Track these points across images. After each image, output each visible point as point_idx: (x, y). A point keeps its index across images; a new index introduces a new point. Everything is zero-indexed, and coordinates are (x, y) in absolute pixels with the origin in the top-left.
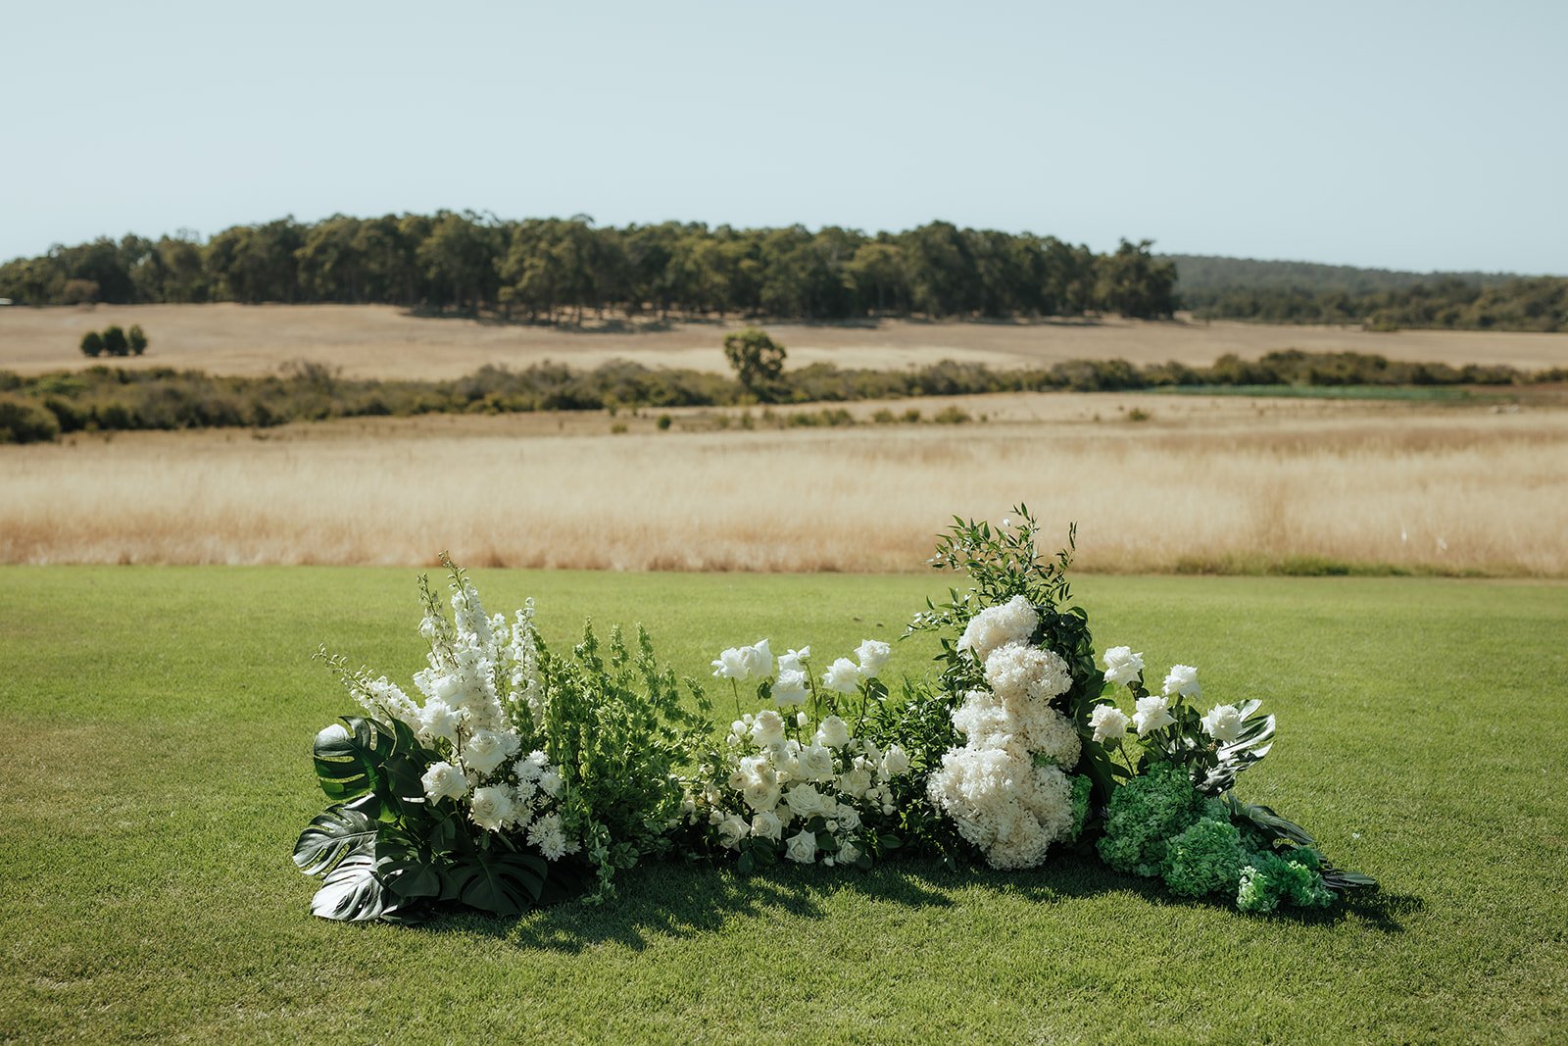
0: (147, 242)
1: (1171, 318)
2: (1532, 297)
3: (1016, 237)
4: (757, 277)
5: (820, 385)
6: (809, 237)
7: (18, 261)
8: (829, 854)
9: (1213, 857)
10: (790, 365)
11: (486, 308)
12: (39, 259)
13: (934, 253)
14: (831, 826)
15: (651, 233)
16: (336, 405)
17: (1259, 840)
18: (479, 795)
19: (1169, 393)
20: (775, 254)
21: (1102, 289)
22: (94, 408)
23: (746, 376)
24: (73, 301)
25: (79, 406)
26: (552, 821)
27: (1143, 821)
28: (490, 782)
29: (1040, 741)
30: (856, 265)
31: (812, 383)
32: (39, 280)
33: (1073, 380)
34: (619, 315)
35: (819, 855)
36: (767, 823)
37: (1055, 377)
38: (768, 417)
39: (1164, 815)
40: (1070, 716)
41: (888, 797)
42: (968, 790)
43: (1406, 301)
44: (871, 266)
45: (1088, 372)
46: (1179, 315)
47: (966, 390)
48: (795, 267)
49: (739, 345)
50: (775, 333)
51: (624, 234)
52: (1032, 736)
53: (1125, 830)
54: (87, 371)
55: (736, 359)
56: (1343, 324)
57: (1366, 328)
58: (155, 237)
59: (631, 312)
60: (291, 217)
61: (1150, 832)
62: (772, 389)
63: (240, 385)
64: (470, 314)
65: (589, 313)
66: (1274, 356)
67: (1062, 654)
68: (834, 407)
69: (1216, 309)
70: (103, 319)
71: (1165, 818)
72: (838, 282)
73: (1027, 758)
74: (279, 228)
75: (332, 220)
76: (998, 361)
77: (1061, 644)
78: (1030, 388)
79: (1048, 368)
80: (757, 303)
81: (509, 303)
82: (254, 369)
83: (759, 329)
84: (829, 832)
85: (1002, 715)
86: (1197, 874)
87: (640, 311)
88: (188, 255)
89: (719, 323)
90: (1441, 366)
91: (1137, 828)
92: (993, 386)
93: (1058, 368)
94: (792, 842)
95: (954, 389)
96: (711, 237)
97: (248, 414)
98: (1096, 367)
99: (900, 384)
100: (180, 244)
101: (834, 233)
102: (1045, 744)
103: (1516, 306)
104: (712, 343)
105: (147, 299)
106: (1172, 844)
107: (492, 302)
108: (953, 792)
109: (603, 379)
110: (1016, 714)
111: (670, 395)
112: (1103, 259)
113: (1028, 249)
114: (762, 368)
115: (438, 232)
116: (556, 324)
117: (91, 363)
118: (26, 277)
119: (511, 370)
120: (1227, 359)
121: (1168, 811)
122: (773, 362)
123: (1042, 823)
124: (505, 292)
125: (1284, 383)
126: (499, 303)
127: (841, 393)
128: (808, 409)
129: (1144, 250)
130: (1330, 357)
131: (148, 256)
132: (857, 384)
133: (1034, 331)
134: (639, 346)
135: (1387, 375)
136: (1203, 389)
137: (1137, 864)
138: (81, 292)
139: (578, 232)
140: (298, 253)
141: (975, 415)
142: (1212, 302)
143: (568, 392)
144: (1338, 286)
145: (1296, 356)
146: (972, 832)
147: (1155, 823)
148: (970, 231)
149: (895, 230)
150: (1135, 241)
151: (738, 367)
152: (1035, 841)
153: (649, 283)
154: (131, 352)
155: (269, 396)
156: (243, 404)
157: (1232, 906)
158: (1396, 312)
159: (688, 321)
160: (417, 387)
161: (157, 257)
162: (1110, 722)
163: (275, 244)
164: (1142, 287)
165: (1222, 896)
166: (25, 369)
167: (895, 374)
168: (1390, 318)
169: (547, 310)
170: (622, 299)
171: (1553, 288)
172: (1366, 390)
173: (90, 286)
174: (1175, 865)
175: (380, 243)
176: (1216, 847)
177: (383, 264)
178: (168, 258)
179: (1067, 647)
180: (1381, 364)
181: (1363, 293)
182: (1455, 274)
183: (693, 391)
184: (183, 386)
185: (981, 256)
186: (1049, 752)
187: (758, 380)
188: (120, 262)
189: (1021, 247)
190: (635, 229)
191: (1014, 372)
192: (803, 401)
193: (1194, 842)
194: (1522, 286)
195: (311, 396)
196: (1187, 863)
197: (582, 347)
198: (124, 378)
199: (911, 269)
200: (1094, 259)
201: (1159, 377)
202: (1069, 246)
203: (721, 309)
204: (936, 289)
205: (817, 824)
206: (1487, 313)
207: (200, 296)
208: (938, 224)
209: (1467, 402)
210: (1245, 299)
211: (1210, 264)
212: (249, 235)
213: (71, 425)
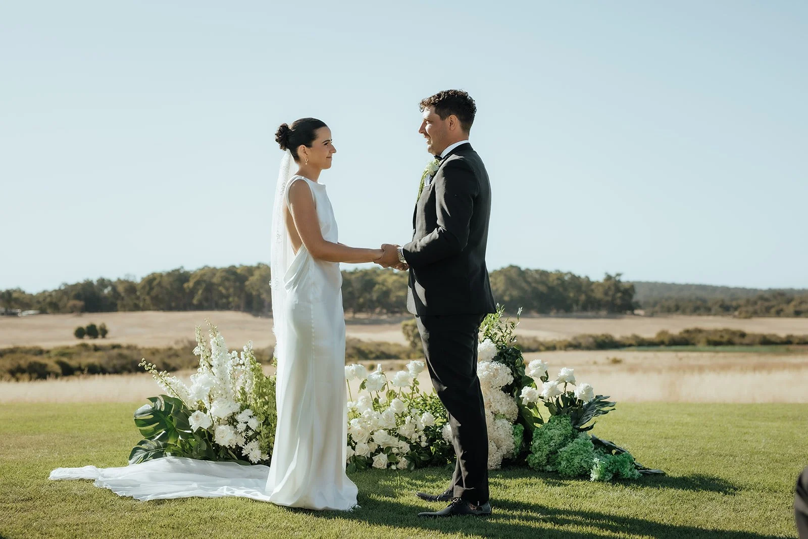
0: (110, 281)
1: (633, 314)
3: (551, 273)
7: (44, 292)
8: (393, 464)
9: (581, 457)
12: (55, 291)
13: (511, 280)
14: (395, 451)
15: (365, 273)
17: (605, 451)
19: (633, 351)
22: (80, 364)
23: (413, 344)
24: (72, 310)
25: (73, 363)
26: (254, 444)
27: (547, 443)
32: (54, 300)
33: (583, 345)
35: (389, 465)
36: (363, 449)
37: (574, 342)
39: (557, 440)
40: (512, 395)
41: (424, 438)
43: (755, 303)
45: (591, 340)
46: (636, 312)
49: (409, 328)
51: (352, 273)
52: (493, 405)
53: (540, 449)
54: (78, 346)
55: (408, 336)
56: (722, 316)
57: (735, 317)
58: (114, 278)
59: (355, 313)
60: (182, 267)
61: (551, 448)
63: (155, 352)
66: (687, 331)
67: (508, 366)
69: (657, 308)
70: (85, 320)
71: (558, 442)
73: (491, 415)
74: (177, 273)
75: (203, 269)
76: (544, 336)
77: (508, 361)
78: (561, 349)
79: (569, 339)
82: (162, 344)
84: (393, 454)
86: (573, 466)
87: (360, 312)
88: (131, 288)
90: (774, 335)
91: (545, 447)
92: (542, 348)
93: (575, 338)
94: (375, 458)
98: (595, 338)
100: (126, 282)
102: (499, 408)
104: (397, 328)
106: (561, 452)
111: (375, 355)
112: (599, 284)
113: (557, 280)
117: (79, 342)
118: (48, 300)
120: (663, 333)
121: (560, 438)
123: (499, 447)
125: (693, 344)
129: (617, 278)
130: (716, 331)
131: (109, 288)
133: (562, 320)
135: (746, 340)
136: (650, 348)
137: (546, 466)
138: (75, 307)
140: (186, 285)
142: (655, 304)
144: (719, 296)
145: (699, 331)
147: (554, 444)
148: (528, 270)
150: (613, 274)
151: (409, 340)
152: (494, 455)
153: (364, 297)
154: (100, 336)
155: (170, 357)
158: (751, 309)
161: (114, 288)
162: (530, 394)
163: (174, 281)
164: (618, 296)
165: (584, 475)
166: (45, 346)
168: (747, 312)
170: (351, 306)
172: (737, 348)
173: (80, 303)
174: (562, 462)
175: (227, 279)
176: (582, 452)
177: (228, 290)
178: (121, 289)
179: (511, 362)
180: (743, 335)
181: (733, 300)
182: (780, 290)
183: (387, 352)
184: (125, 352)
185: (535, 282)
186: (502, 412)
188: (96, 290)
189: (555, 277)
190: (357, 271)
191: (552, 341)
193: (571, 451)
196: (568, 461)
198: (97, 349)
199: (498, 289)
200: (593, 283)
201: (628, 342)
202: (579, 277)
203: (402, 311)
205: (387, 450)
206: (798, 309)
207: (136, 308)
208: (512, 267)
209: (789, 352)
210: (672, 304)
211: (653, 286)
212: (161, 275)
213: (68, 371)
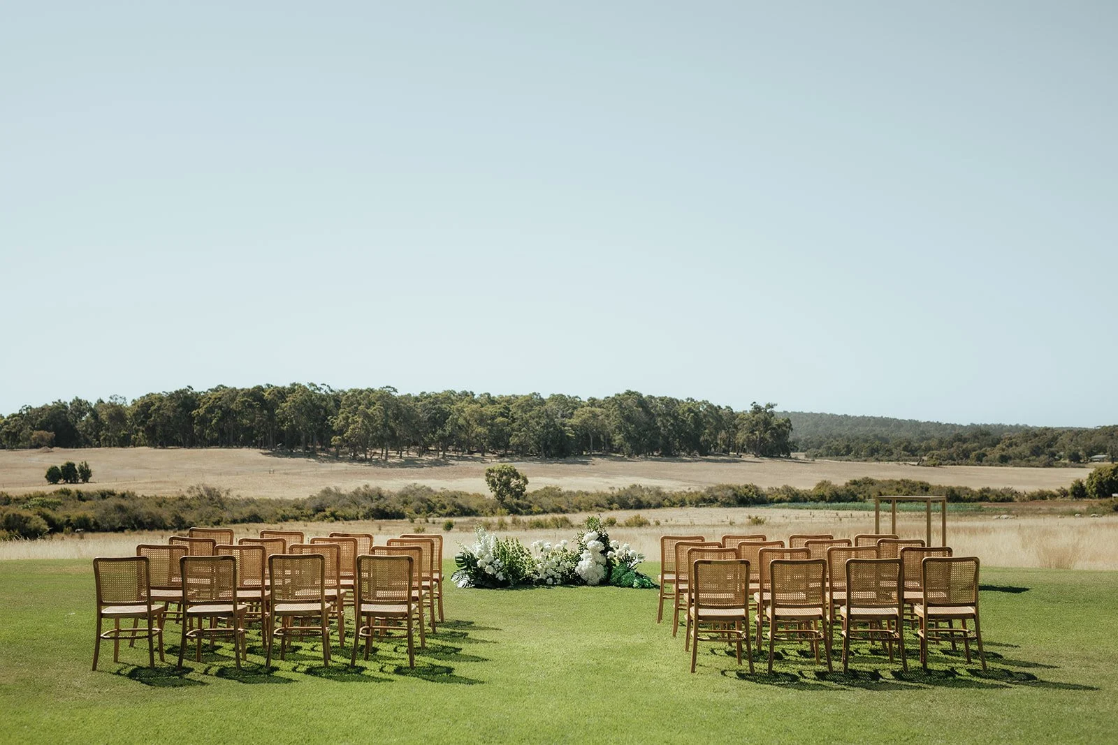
0: (88, 404)
1: (788, 457)
2: (1035, 442)
4: (508, 429)
5: (549, 502)
6: (542, 402)
8: (555, 581)
9: (630, 579)
10: (529, 489)
11: (322, 450)
12: (14, 417)
13: (626, 412)
14: (556, 577)
15: (435, 400)
16: (226, 515)
17: (638, 576)
18: (487, 567)
19: (783, 507)
20: (519, 413)
21: (741, 437)
22: (68, 518)
23: (500, 496)
24: (38, 445)
25: (59, 515)
26: (501, 573)
27: (617, 574)
28: (489, 564)
29: (598, 560)
30: (574, 421)
31: (544, 501)
32: (13, 430)
33: (720, 499)
34: (413, 455)
35: (553, 582)
36: (542, 576)
37: (708, 496)
38: (514, 522)
39: (622, 572)
40: (604, 554)
41: (567, 571)
42: (583, 569)
43: (951, 444)
44: (585, 421)
45: (730, 493)
46: (793, 455)
47: (649, 506)
48: (533, 422)
49: (496, 475)
50: (521, 467)
51: (417, 399)
52: (596, 559)
53: (614, 575)
54: (55, 493)
55: (494, 484)
56: (904, 460)
57: (921, 463)
58: (95, 400)
59: (421, 453)
60: (189, 388)
61: (619, 575)
62: (518, 505)
63: (161, 502)
64: (311, 454)
65: (393, 453)
66: (855, 483)
68: (560, 516)
69: (821, 451)
70: (59, 458)
72: (562, 432)
73: (595, 563)
74: (181, 396)
75: (217, 391)
76: (670, 486)
77: (603, 541)
78: (691, 504)
79: (703, 490)
80: (507, 446)
81: (339, 447)
82: (169, 492)
83: (508, 464)
85: (590, 554)
86: (627, 582)
87: (428, 452)
88: (117, 413)
89: (482, 461)
90: (967, 489)
92: (666, 503)
93: (710, 490)
94: (548, 579)
95: (639, 505)
96: (475, 402)
97: (169, 522)
98: (735, 490)
99: (604, 502)
100: (112, 405)
101: (560, 399)
103: (1024, 448)
104: (477, 474)
105: (88, 444)
106: (623, 578)
107: (326, 445)
108: (580, 569)
109: (405, 498)
110: (593, 554)
111: (449, 509)
113: (690, 410)
114: (510, 490)
115: (290, 398)
116: (370, 460)
117: (55, 487)
118: (5, 429)
119: (343, 492)
120: (823, 484)
122: (518, 486)
123: (598, 576)
124: (335, 439)
125: (861, 501)
126: (331, 446)
127: (564, 507)
128: (541, 517)
129: (769, 410)
130: (892, 483)
131: (89, 414)
132: (575, 501)
133: (694, 465)
134: (427, 476)
135: (928, 495)
136: (806, 505)
137: (616, 581)
138: (42, 439)
139: (386, 399)
140: (194, 412)
141: (652, 522)
143: (381, 507)
144: (905, 434)
145: (869, 482)
146: (583, 577)
147: (621, 574)
148: (651, 397)
149: (600, 397)
150: (762, 405)
151: (495, 490)
152: (596, 578)
153: (434, 433)
154: (80, 480)
155: (182, 509)
156: (166, 515)
157: (633, 587)
158: (944, 452)
159: (459, 458)
160: (281, 503)
161: (95, 414)
162: (611, 554)
163: (179, 406)
164: (768, 435)
165: (631, 586)
167: (601, 495)
168: (938, 457)
169: (365, 452)
170: (416, 444)
171: (1049, 436)
172: (913, 506)
173: (49, 435)
174: (623, 581)
175: (250, 405)
177: (252, 421)
178: (104, 416)
180: (926, 488)
181: (923, 439)
182: (985, 426)
183: (465, 506)
184: (124, 503)
185: (659, 415)
186: (599, 562)
187: (508, 498)
188: (71, 418)
189: (686, 409)
190: (425, 396)
191: (680, 493)
192: (538, 513)
193: (627, 577)
194: (1030, 434)
195: (210, 509)
196: (625, 581)
197: (389, 477)
198: (81, 497)
199: (611, 424)
200: (735, 416)
201: (777, 497)
202: (718, 407)
203: (483, 451)
204: (628, 438)
205: (553, 577)
206: (1005, 454)
207: (125, 442)
208: (629, 393)
209: (980, 512)
210: (841, 445)
211: (818, 419)
212: (161, 399)
213: (56, 528)
